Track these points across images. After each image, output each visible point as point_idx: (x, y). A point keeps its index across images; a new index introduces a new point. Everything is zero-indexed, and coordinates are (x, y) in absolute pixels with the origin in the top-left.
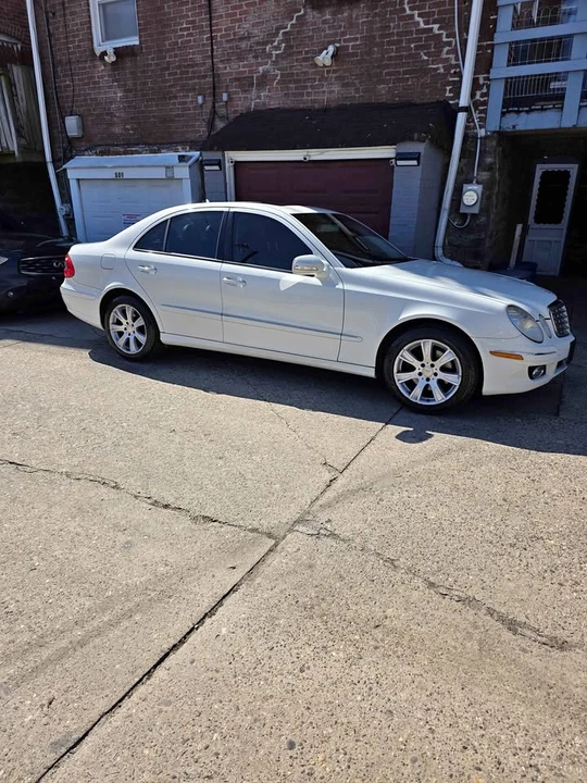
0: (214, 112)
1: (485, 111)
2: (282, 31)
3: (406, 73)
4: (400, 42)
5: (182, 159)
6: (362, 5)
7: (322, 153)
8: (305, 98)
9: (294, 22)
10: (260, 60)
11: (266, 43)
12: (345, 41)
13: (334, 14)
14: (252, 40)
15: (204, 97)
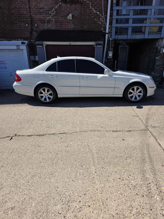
0: (32, 29)
1: (111, 34)
2: (54, 8)
3: (91, 23)
4: (89, 15)
5: (23, 43)
6: (78, 4)
7: (75, 43)
8: (63, 27)
9: (58, 6)
10: (47, 15)
11: (49, 11)
12: (74, 13)
13: (70, 5)
14: (44, 9)
15: (28, 25)
